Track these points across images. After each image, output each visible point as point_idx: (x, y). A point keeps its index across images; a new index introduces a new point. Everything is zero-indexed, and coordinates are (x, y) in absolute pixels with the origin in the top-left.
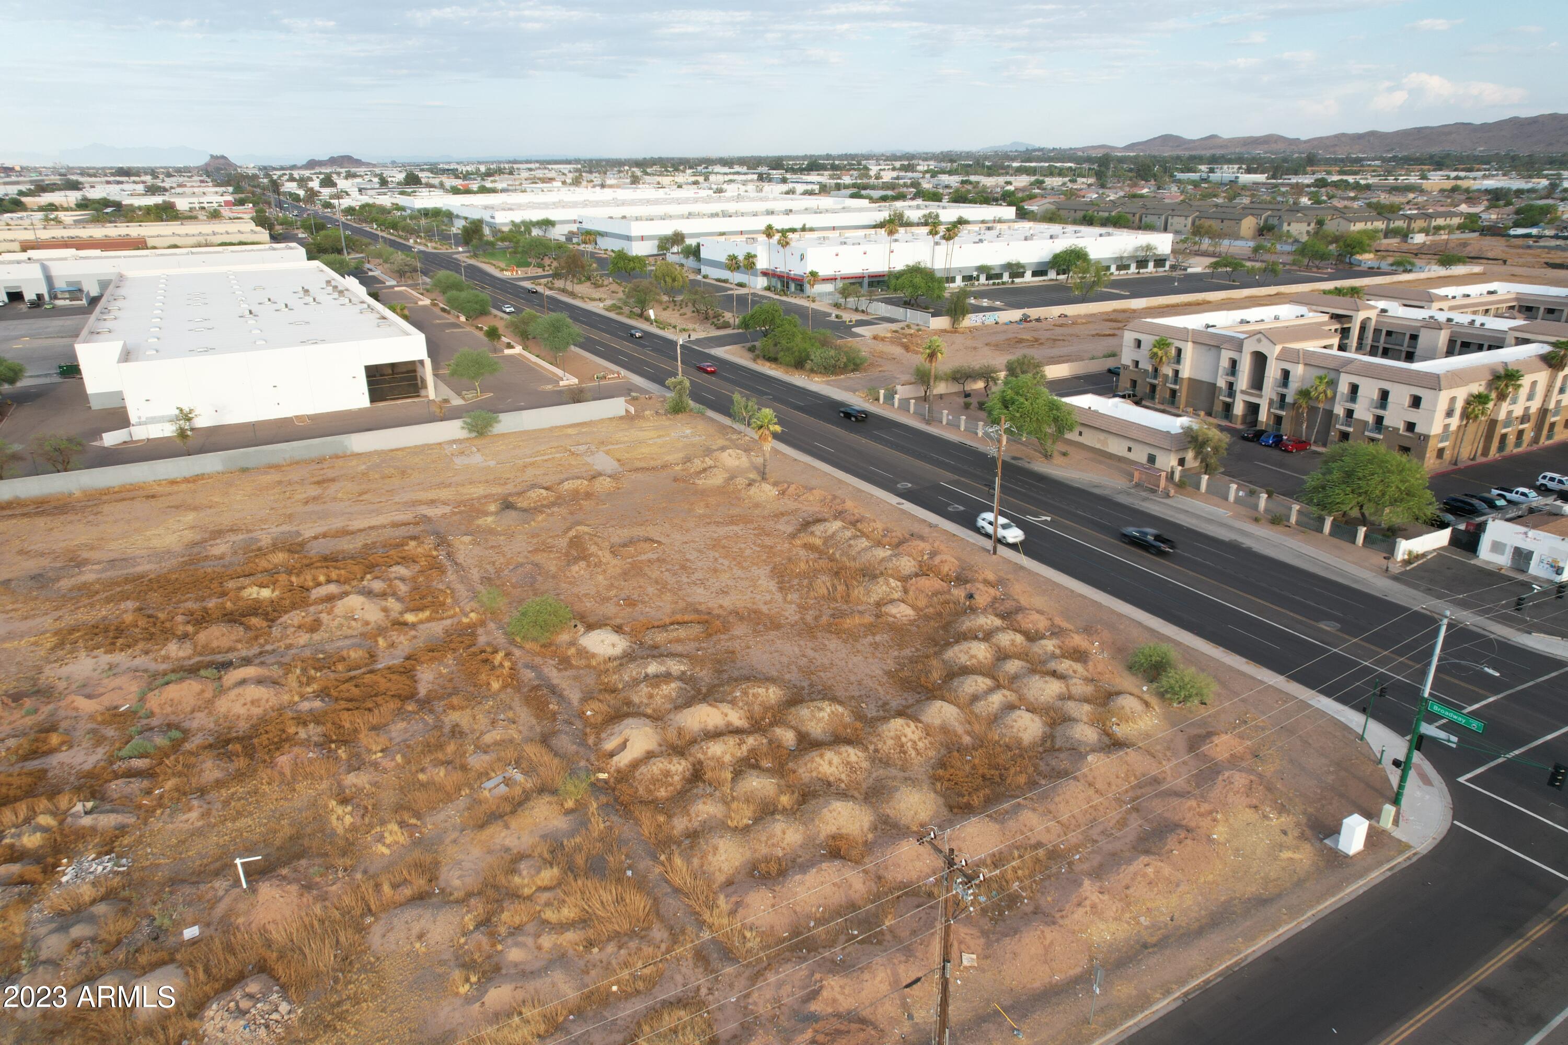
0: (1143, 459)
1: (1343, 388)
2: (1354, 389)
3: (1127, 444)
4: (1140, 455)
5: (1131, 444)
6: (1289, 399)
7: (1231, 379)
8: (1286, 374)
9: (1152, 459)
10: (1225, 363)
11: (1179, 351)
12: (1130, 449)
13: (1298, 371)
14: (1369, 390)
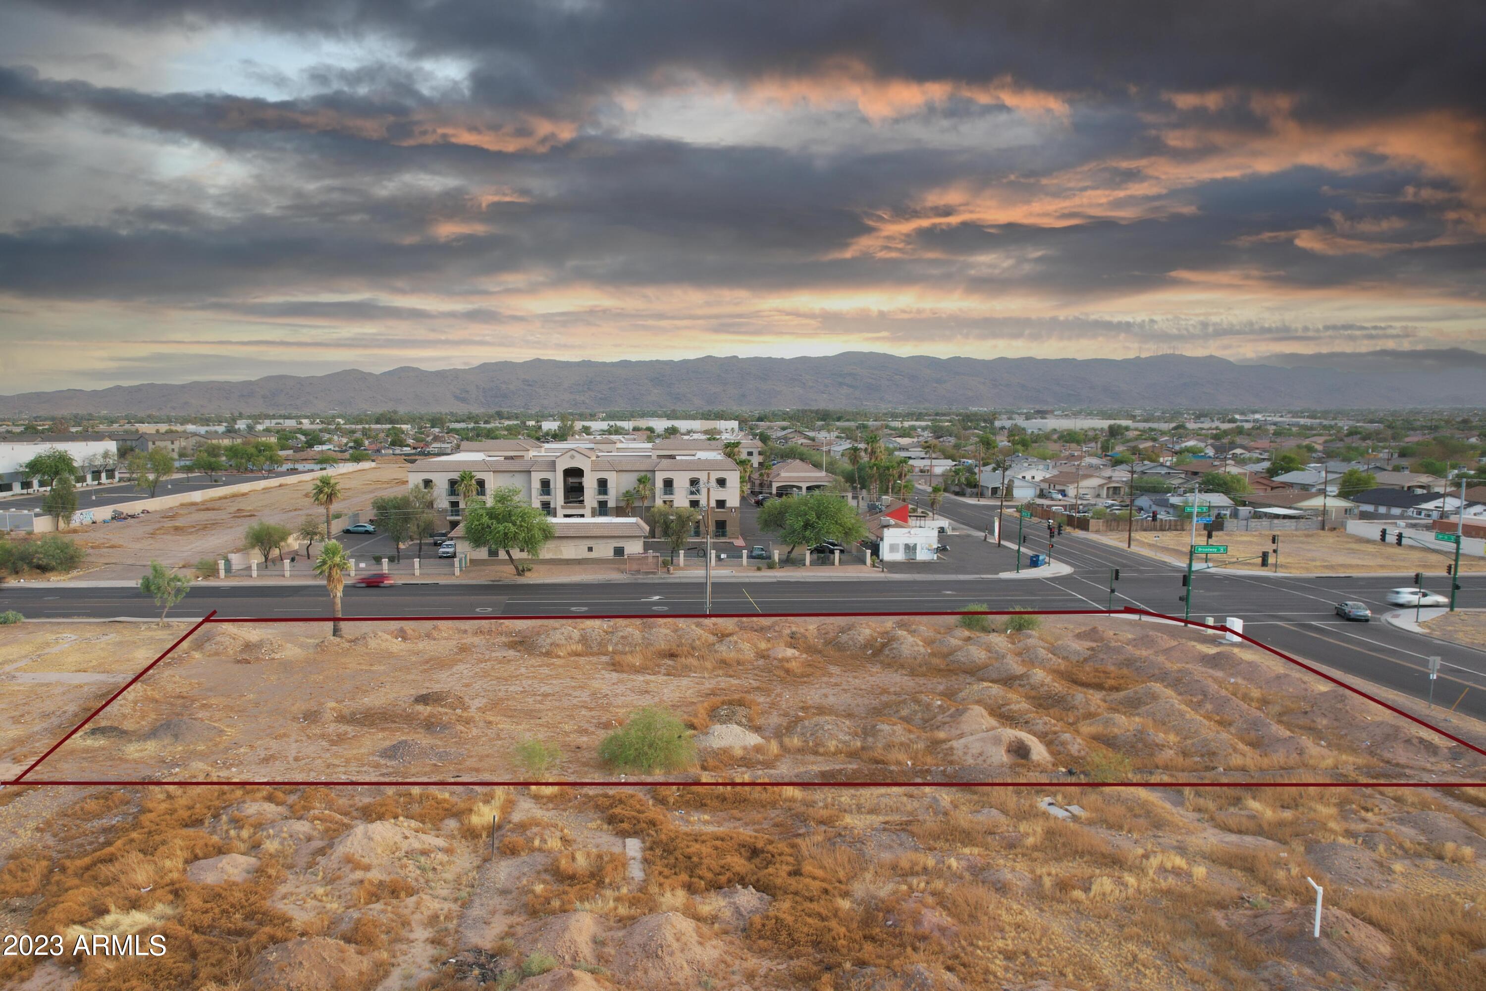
0: (610, 554)
1: (659, 484)
2: (668, 484)
3: (584, 545)
4: (605, 550)
5: (590, 543)
6: (611, 504)
7: (546, 498)
8: (603, 485)
9: (619, 551)
10: (536, 485)
11: (481, 483)
12: (590, 549)
13: (612, 479)
14: (681, 481)
